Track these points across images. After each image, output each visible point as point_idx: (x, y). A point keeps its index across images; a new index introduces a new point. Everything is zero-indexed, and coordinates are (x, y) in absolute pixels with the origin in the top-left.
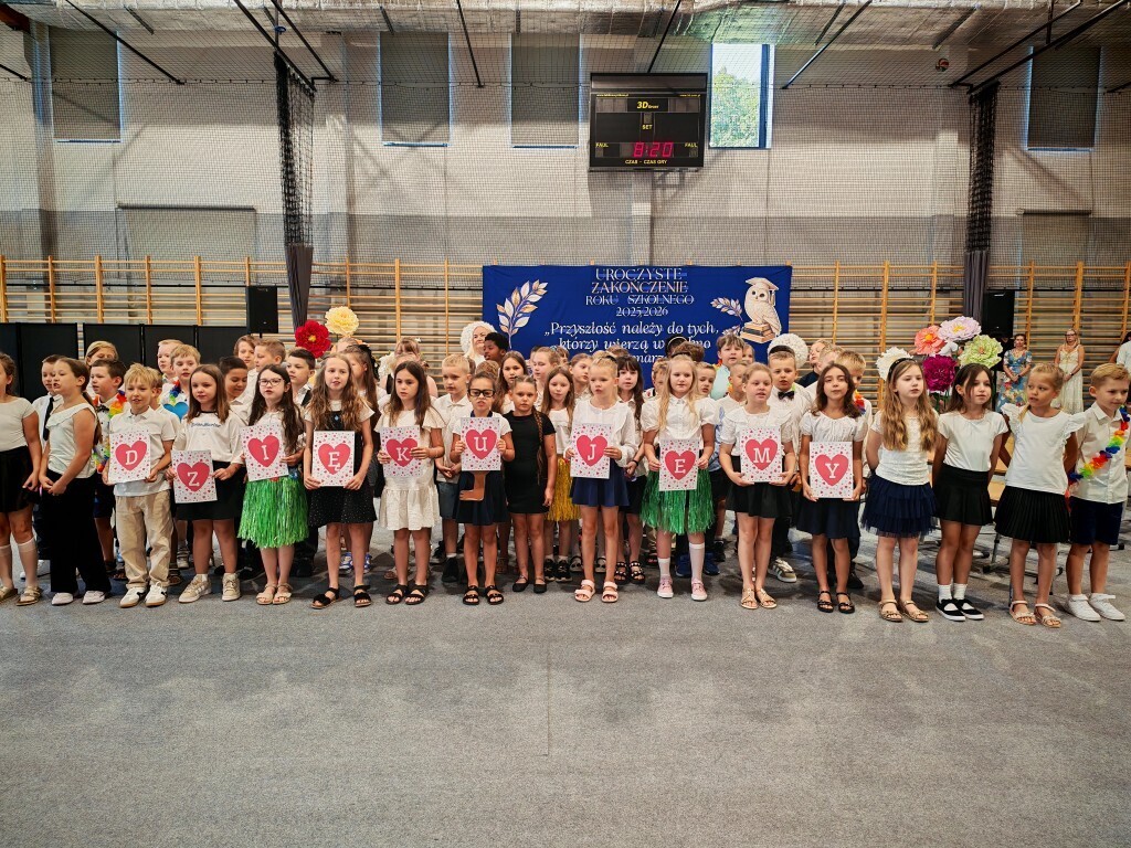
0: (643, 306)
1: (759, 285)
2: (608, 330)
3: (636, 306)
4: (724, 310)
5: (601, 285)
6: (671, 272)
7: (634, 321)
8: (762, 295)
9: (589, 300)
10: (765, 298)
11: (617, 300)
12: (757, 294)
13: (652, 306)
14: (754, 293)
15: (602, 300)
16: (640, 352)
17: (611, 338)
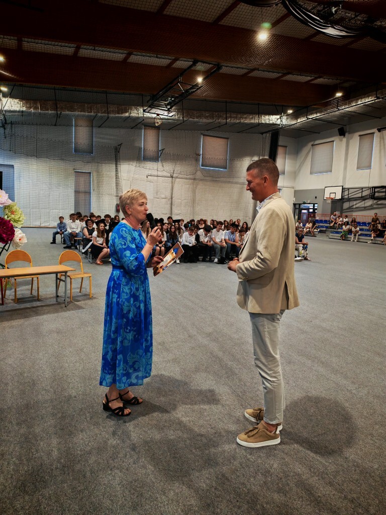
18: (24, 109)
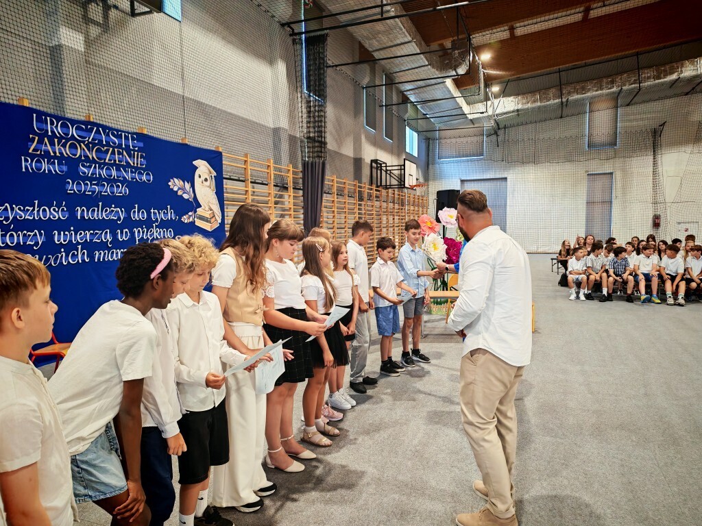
0: (100, 180)
1: (202, 167)
2: (56, 214)
3: (91, 179)
4: (180, 193)
5: (41, 142)
6: (127, 138)
7: (91, 201)
8: (206, 180)
9: (26, 164)
10: (208, 183)
11: (65, 168)
12: (203, 178)
13: (111, 181)
14: (200, 177)
15: (45, 166)
16: (103, 246)
17: (61, 226)
18: (520, 107)
